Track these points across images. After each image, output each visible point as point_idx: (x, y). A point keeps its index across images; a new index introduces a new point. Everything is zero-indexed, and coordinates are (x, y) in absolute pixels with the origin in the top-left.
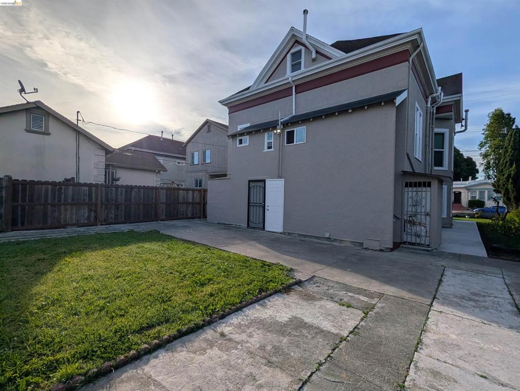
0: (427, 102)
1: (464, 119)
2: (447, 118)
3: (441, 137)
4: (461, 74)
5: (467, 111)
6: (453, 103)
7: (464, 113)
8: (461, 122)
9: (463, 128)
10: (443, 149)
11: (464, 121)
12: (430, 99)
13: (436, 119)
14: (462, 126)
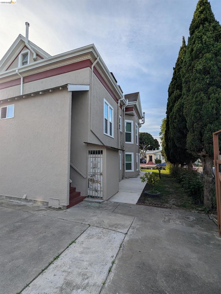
0: (118, 103)
1: (143, 117)
2: (131, 114)
3: (129, 124)
4: (138, 93)
5: (144, 113)
6: (133, 106)
7: (143, 114)
8: (142, 119)
9: (143, 122)
10: (131, 132)
11: (143, 118)
12: (119, 101)
13: (125, 114)
14: (142, 121)
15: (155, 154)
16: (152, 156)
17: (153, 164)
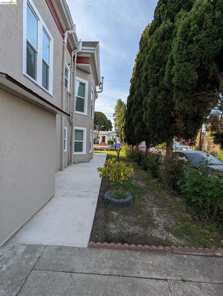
0: (63, 37)
1: (101, 84)
2: (86, 70)
3: (83, 86)
4: (98, 42)
5: (103, 78)
6: (89, 56)
7: (101, 79)
8: (100, 86)
9: (101, 90)
10: (84, 97)
11: (101, 85)
12: (66, 35)
13: (76, 67)
14: (100, 88)
15: (108, 135)
16: (105, 137)
17: (105, 145)
